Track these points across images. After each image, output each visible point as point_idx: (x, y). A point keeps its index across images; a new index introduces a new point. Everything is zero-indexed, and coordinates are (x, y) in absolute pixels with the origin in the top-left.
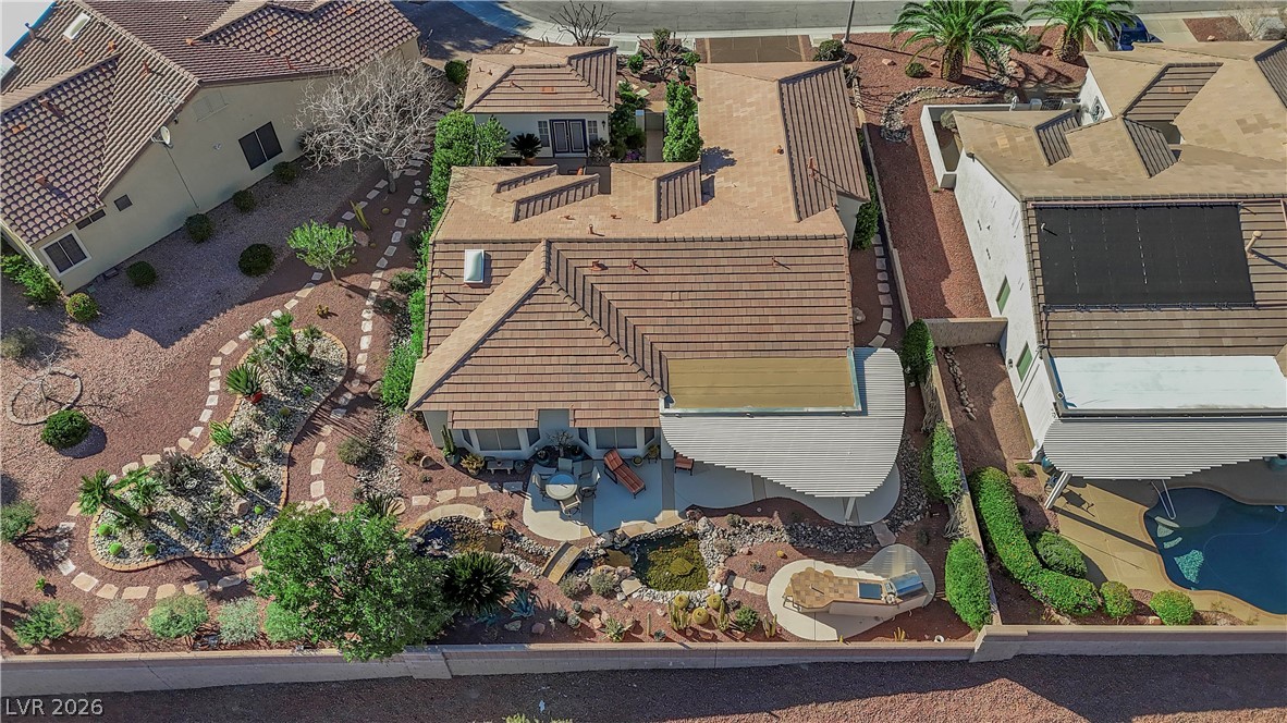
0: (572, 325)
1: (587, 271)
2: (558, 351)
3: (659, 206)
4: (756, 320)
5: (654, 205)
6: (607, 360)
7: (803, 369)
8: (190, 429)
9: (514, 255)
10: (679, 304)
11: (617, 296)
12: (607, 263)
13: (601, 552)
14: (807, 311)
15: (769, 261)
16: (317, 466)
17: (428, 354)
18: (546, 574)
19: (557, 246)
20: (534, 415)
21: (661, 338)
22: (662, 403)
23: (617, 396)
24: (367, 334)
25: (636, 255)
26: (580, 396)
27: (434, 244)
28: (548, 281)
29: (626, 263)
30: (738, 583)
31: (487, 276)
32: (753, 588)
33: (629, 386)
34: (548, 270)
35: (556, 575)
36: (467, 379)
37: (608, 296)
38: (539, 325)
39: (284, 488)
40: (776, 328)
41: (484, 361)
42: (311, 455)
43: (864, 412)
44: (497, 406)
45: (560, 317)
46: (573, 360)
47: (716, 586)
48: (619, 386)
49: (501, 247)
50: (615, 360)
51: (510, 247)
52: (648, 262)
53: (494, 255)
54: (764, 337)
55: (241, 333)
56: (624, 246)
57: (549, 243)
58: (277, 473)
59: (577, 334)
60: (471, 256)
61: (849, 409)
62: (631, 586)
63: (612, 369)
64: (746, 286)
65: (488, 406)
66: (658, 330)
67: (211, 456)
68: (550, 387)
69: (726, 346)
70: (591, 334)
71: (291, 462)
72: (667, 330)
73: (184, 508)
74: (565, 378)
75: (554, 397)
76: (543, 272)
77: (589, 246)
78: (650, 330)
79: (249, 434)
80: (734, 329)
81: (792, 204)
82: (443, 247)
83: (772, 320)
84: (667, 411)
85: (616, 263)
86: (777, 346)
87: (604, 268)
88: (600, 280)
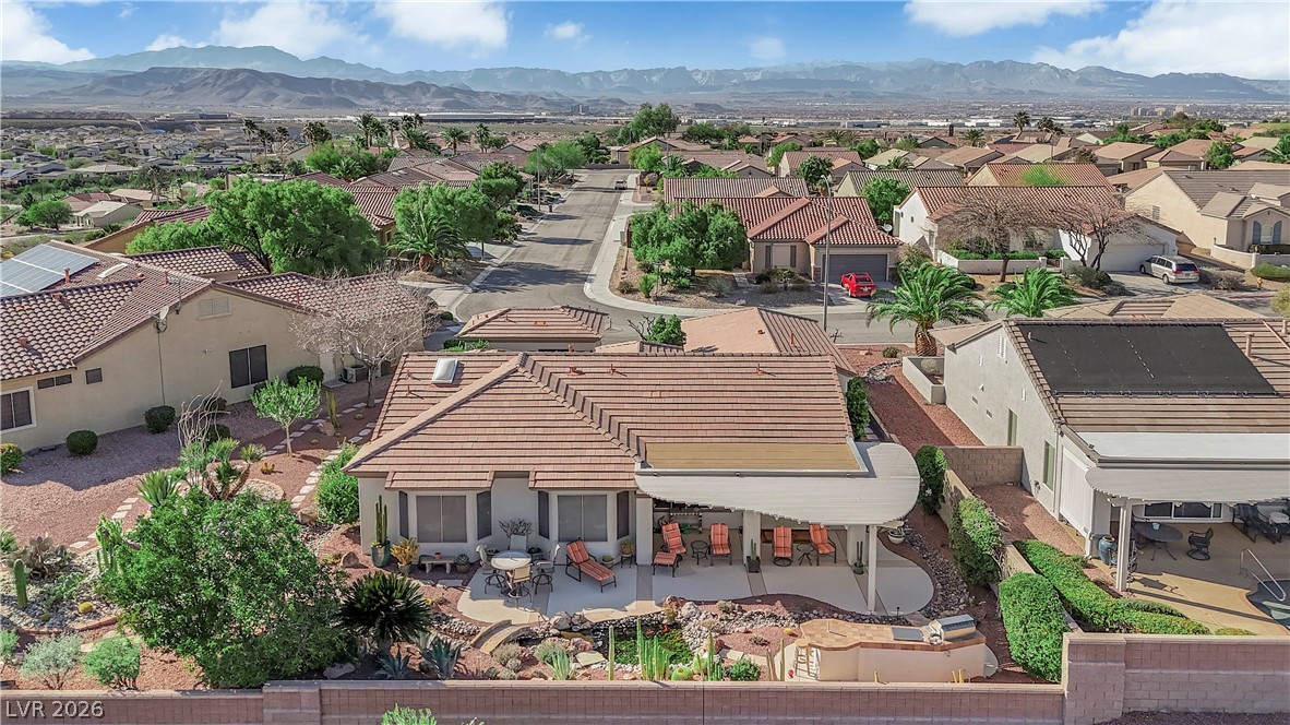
1: (563, 376)
6: (579, 430)
9: (488, 364)
10: (659, 401)
11: (594, 394)
12: (584, 370)
13: (554, 632)
15: (755, 370)
17: (378, 437)
18: (477, 645)
19: (535, 358)
20: (489, 476)
21: (639, 426)
23: (586, 460)
25: (615, 364)
26: (544, 460)
28: (521, 371)
29: (605, 370)
30: (733, 655)
31: (457, 379)
36: (417, 445)
38: (506, 404)
40: (766, 420)
44: (447, 468)
46: (539, 431)
50: (586, 430)
52: (628, 370)
53: (468, 364)
56: (604, 359)
59: (547, 411)
61: (855, 471)
63: (583, 438)
65: (436, 468)
69: (711, 433)
70: (562, 410)
72: (645, 420)
75: (514, 460)
78: (627, 419)
83: (760, 413)
85: (595, 370)
86: (767, 434)
87: (581, 373)
88: (576, 382)
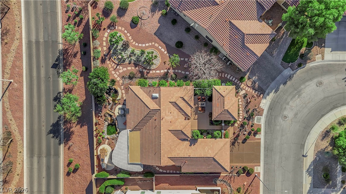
0: (142, 114)
1: (155, 117)
2: (138, 112)
3: (174, 130)
4: (146, 147)
5: (174, 129)
6: (137, 121)
7: (138, 154)
8: (137, 43)
9: (158, 103)
10: (149, 134)
11: (150, 122)
12: (156, 121)
13: (113, 118)
14: (148, 157)
15: (156, 151)
16: (129, 68)
18: (108, 110)
19: (159, 111)
20: (128, 108)
21: (143, 130)
22: (130, 130)
23: (131, 122)
24: (160, 72)
25: (158, 126)
26: (131, 116)
27: (159, 88)
28: (150, 110)
29: (156, 124)
30: (107, 140)
31: (154, 98)
32: (106, 142)
33: (133, 124)
34: (152, 110)
35: (108, 112)
36: (134, 96)
37: (150, 121)
38: (142, 108)
39: (124, 63)
40: (145, 151)
41: (137, 99)
42: (131, 67)
43: (128, 164)
44: (129, 101)
45: (144, 112)
46: (137, 114)
47: (106, 136)
48: (133, 123)
49: (159, 101)
50: (137, 122)
51: (159, 102)
52: (156, 128)
53: (158, 99)
54: (143, 148)
55: (160, 46)
56: (159, 124)
57: (160, 110)
58: (127, 62)
59: (141, 115)
60: (157, 95)
61: (129, 161)
62: (107, 123)
63: (135, 121)
64: (152, 146)
65: (129, 100)
66: (145, 129)
67: (130, 49)
68: (132, 110)
69: (142, 141)
70: (141, 118)
71: (129, 64)
72: (145, 131)
73: (119, 47)
74: (134, 113)
75: (131, 111)
76: (152, 109)
77: (159, 117)
78: (145, 128)
79: (135, 55)
80: (145, 143)
81: (173, 156)
82: (159, 89)
83: (146, 150)
84: (128, 131)
85: (156, 122)
86: (142, 151)
87: (155, 120)
88: (153, 119)
